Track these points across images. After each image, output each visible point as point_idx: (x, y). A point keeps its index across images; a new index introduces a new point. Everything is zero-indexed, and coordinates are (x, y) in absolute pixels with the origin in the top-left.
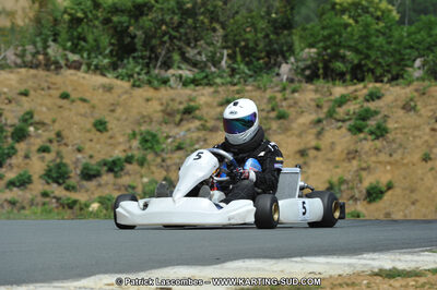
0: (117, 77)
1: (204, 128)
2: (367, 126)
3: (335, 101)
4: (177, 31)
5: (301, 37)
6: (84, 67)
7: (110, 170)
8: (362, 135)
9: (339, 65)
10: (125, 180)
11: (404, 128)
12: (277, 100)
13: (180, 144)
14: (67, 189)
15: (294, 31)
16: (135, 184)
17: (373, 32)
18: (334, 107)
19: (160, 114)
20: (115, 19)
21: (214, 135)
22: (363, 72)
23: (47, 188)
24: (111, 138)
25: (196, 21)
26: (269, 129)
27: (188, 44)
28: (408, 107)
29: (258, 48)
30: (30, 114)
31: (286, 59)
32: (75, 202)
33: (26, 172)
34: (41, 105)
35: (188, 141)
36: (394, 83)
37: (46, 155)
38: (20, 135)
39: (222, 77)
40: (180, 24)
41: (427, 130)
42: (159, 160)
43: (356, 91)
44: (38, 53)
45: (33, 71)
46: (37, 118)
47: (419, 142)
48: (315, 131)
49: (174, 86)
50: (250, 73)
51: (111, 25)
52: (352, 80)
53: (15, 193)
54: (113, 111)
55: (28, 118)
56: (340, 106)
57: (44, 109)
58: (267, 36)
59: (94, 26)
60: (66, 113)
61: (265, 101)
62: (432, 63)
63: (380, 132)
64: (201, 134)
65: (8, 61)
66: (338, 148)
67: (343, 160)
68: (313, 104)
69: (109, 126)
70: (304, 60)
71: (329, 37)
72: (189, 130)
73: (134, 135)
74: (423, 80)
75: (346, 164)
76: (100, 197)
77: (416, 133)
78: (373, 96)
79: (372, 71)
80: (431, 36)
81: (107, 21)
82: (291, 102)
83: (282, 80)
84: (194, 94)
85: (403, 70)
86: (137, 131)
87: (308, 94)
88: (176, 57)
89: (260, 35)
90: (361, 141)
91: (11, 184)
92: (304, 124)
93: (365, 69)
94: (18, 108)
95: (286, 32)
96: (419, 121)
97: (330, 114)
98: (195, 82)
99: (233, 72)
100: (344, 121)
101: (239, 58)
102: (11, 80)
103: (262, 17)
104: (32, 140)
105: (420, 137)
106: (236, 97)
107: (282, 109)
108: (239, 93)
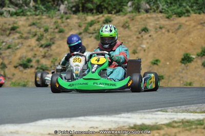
1: (21, 37)
3: (88, 23)
9: (90, 5)
11: (123, 37)
12: (59, 23)
13: (9, 45)
18: (88, 26)
21: (27, 41)
22: (102, 9)
26: (55, 38)
28: (125, 26)
31: (63, 2)
35: (13, 44)
36: (118, 14)
39: (30, 11)
41: (135, 38)
43: (98, 18)
47: (131, 44)
49: (6, 16)
50: (44, 9)
52: (96, 13)
56: (91, 26)
61: (52, 23)
62: (136, 4)
64: (20, 41)
66: (90, 47)
68: (77, 25)
70: (72, 3)
74: (132, 12)
77: (129, 39)
78: (107, 21)
79: (107, 8)
82: (65, 24)
83: (61, 13)
84: (16, 20)
85: (122, 7)
87: (74, 20)
93: (103, 7)
96: (130, 33)
97: (86, 30)
98: (17, 14)
99: (36, 8)
100: (93, 33)
101: (39, 2)
105: (131, 41)
106: (38, 21)
107: (61, 28)
108: (39, 19)
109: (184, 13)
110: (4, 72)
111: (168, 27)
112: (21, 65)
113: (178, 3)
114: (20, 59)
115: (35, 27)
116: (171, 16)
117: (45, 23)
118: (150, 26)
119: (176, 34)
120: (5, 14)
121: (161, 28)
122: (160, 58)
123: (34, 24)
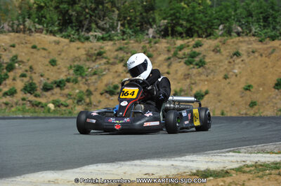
0: (62, 37)
1: (108, 63)
2: (194, 61)
3: (178, 48)
4: (94, 12)
5: (159, 15)
6: (45, 32)
7: (58, 86)
8: (192, 66)
9: (179, 29)
10: (66, 91)
11: (214, 61)
12: (147, 48)
13: (95, 71)
14: (36, 96)
15: (155, 11)
16: (71, 94)
17: (197, 11)
18: (177, 51)
19: (85, 56)
20: (61, 6)
21: (114, 67)
23: (25, 96)
24: (59, 69)
25: (103, 7)
27: (100, 19)
28: (216, 50)
29: (137, 21)
30: (16, 57)
31: (151, 26)
32: (40, 103)
33: (13, 88)
34: (22, 52)
35: (99, 70)
36: (208, 38)
37: (24, 78)
38: (10, 68)
39: (117, 36)
40: (95, 9)
41: (226, 62)
42: (84, 80)
43: (188, 42)
44: (20, 24)
45: (17, 34)
46: (19, 59)
47: (222, 69)
48: (167, 64)
49: (92, 41)
50: (133, 34)
51: (59, 9)
52: (186, 37)
53: (8, 99)
54: (60, 55)
55: (15, 59)
56: (180, 50)
57: (23, 54)
58: (141, 14)
59: (50, 10)
60: (35, 56)
62: (228, 27)
63: (201, 64)
64: (107, 66)
65: (5, 29)
66: (180, 73)
67: (182, 79)
68: (166, 49)
69: (58, 63)
70: (161, 26)
71: (174, 14)
72: (100, 64)
73: (71, 67)
74: (224, 36)
75: (184, 81)
76: (53, 101)
77: (221, 64)
78: (198, 45)
79: (197, 32)
80: (227, 12)
81: (57, 8)
82: (154, 49)
83: (149, 37)
84: (103, 45)
85: (212, 31)
86: (73, 66)
87: (163, 44)
88: (94, 26)
89: (138, 14)
90: (191, 68)
91: (6, 94)
92: (161, 61)
93: (193, 31)
94: (9, 54)
95: (151, 12)
96: (222, 58)
97: (175, 55)
98: (103, 39)
99: (124, 33)
100: (182, 58)
101: (127, 26)
102: (6, 39)
103: (139, 4)
104: (17, 71)
105: (222, 66)
106: (125, 46)
107: (149, 53)
108: (126, 44)
109: (278, 37)
110: (90, 100)
111: (262, 51)
112: (107, 92)
113: (271, 26)
114: (106, 85)
115: (122, 52)
116: (264, 39)
117: (133, 47)
118: (242, 50)
119: (269, 58)
120: (91, 38)
121: (253, 52)
122: (252, 84)
123: (121, 49)
